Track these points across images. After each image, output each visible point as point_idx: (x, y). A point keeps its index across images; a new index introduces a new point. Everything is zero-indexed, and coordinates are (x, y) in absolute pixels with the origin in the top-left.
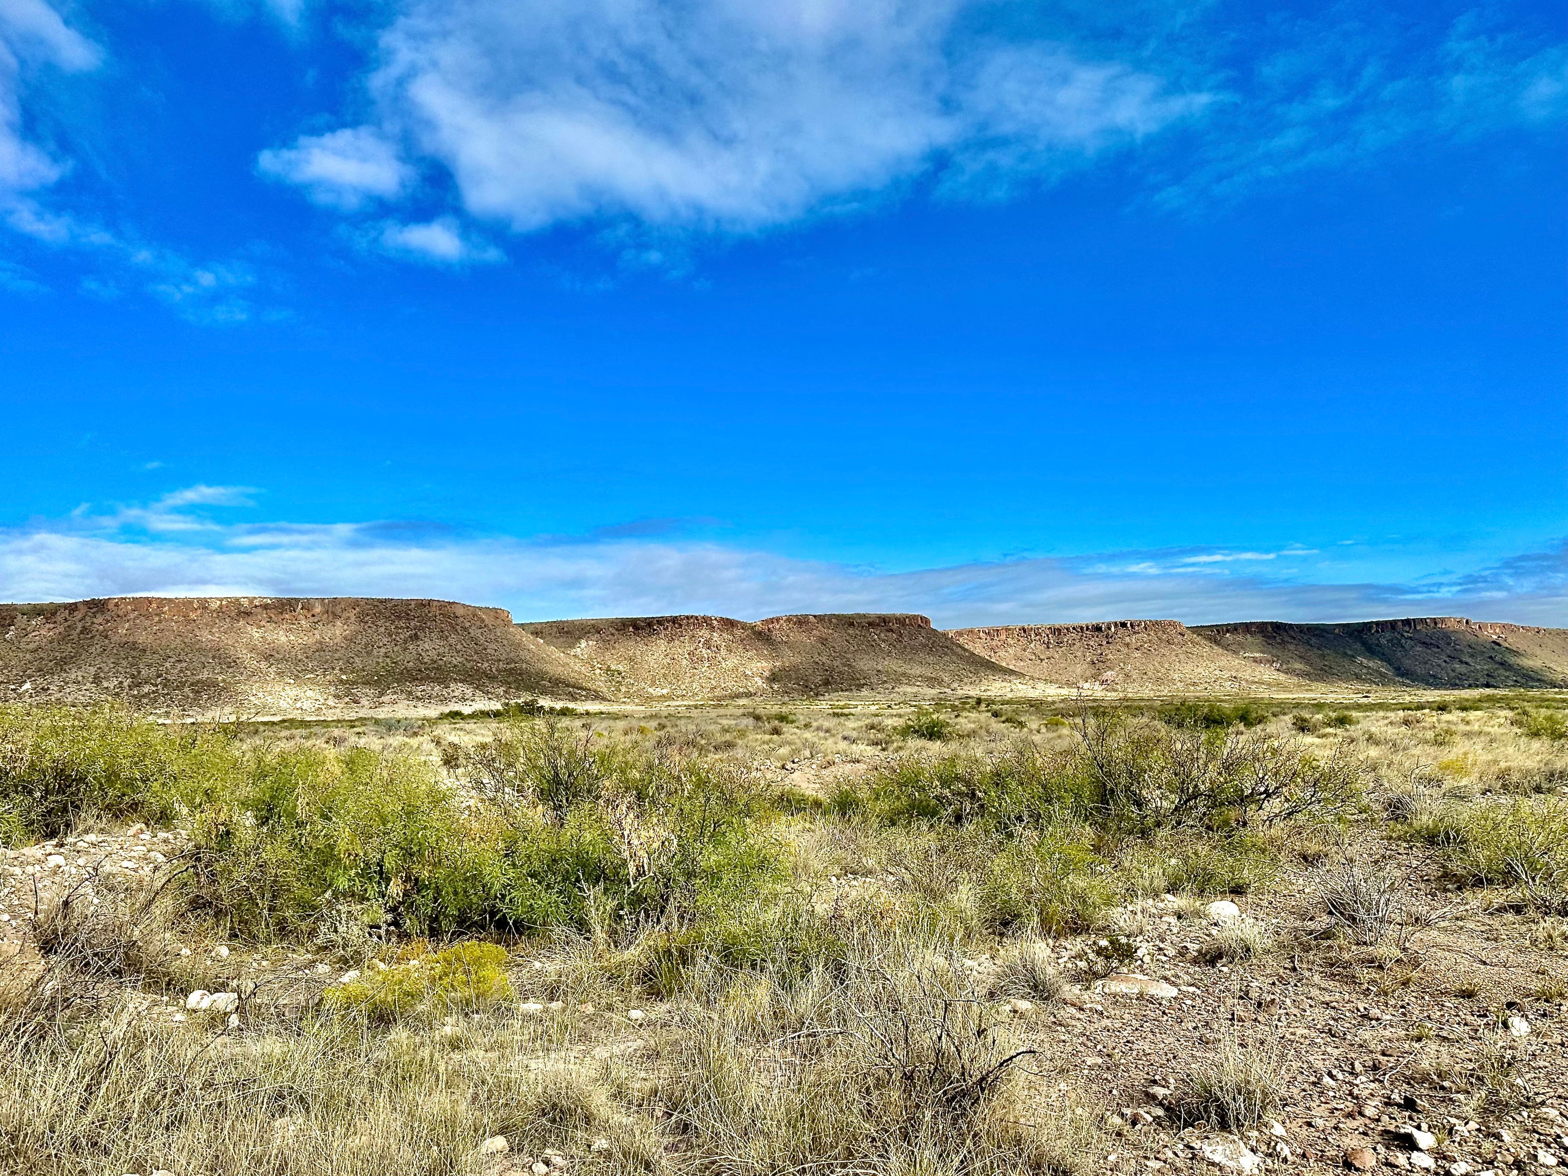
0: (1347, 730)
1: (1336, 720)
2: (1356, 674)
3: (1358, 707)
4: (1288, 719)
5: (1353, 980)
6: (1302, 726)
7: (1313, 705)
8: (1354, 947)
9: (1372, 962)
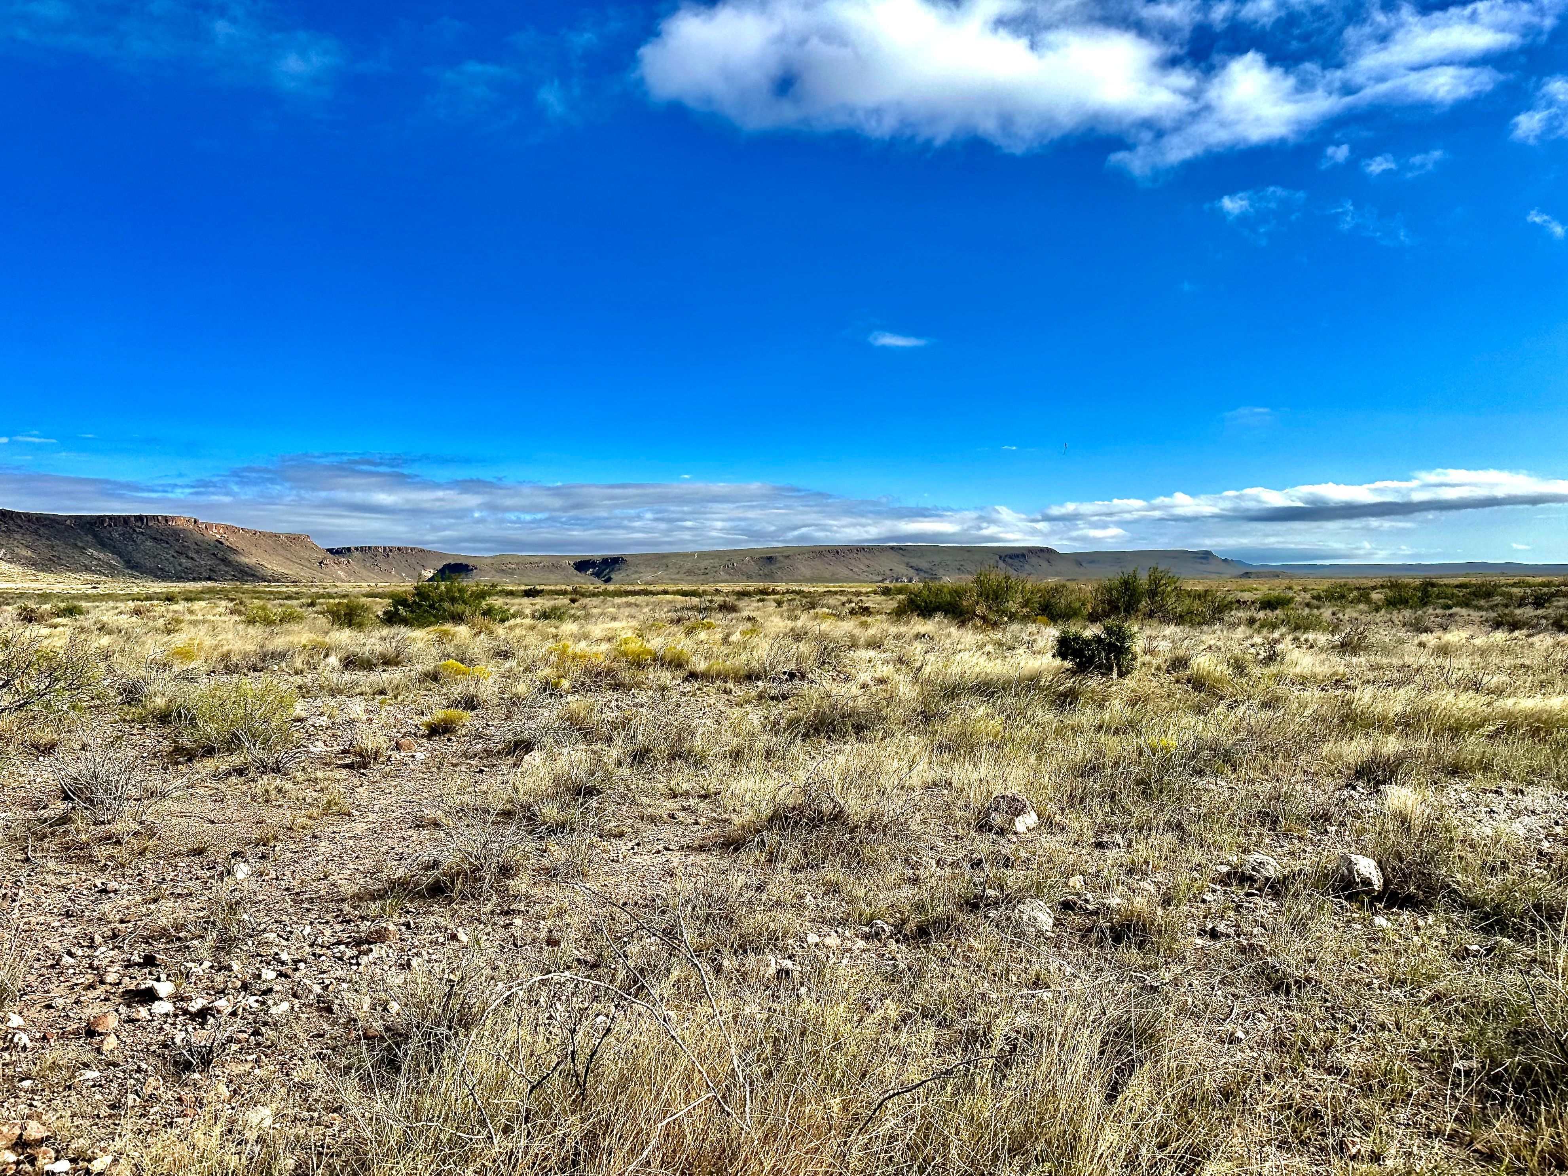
0: (76, 620)
1: (65, 610)
2: (85, 566)
3: (87, 597)
4: (11, 610)
5: (90, 859)
6: (28, 617)
7: (39, 595)
8: (92, 828)
9: (109, 839)
